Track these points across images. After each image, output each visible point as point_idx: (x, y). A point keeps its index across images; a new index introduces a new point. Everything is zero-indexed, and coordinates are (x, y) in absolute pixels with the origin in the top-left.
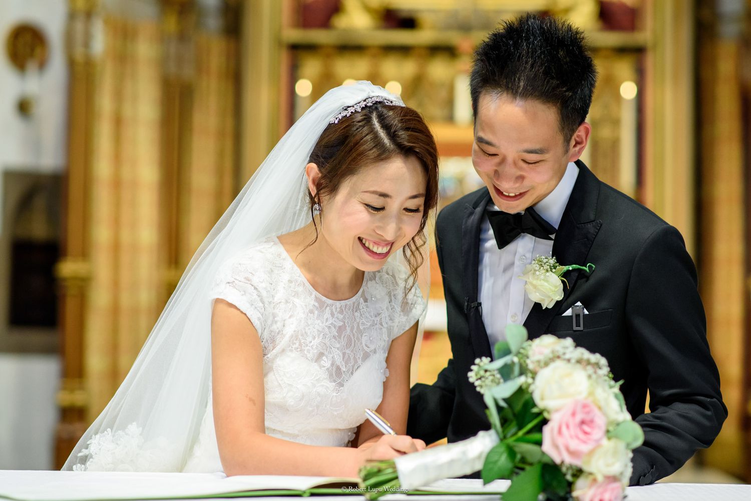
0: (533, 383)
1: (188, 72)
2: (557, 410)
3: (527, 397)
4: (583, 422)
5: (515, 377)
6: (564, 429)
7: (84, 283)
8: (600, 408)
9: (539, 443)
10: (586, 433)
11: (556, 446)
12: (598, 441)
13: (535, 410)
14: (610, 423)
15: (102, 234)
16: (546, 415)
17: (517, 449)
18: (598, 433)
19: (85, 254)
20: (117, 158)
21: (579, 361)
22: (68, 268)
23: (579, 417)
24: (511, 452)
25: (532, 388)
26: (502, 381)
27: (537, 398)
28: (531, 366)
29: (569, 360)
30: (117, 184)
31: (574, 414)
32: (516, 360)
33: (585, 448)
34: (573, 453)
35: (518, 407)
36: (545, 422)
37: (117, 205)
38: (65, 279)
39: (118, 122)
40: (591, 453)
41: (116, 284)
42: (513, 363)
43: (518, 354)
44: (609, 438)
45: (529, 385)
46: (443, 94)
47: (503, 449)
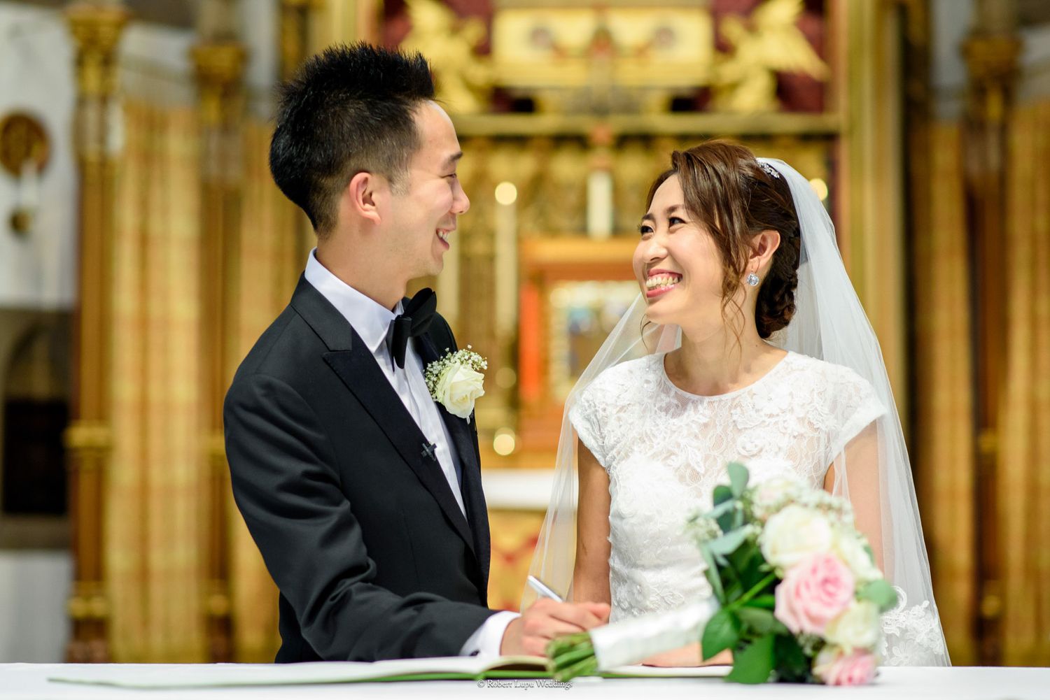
0: (762, 533)
1: (235, 173)
2: (793, 566)
3: (753, 552)
4: (826, 581)
5: (738, 528)
6: (803, 590)
7: (102, 455)
8: (847, 563)
9: (771, 608)
10: (830, 594)
11: (793, 612)
12: (845, 604)
13: (764, 568)
14: (859, 582)
15: (124, 389)
16: (779, 573)
17: (743, 617)
18: (844, 595)
19: (103, 416)
20: (144, 288)
21: (819, 506)
22: (80, 435)
23: (821, 575)
24: (736, 620)
25: (760, 540)
26: (720, 533)
27: (767, 552)
28: (758, 512)
29: (805, 505)
30: (143, 323)
31: (814, 571)
32: (739, 505)
33: (829, 613)
34: (814, 620)
35: (743, 564)
36: (778, 581)
37: (144, 350)
38: (76, 450)
39: (144, 240)
40: (837, 619)
41: (144, 456)
42: (735, 510)
43: (742, 498)
44: (859, 600)
45: (756, 537)
46: (572, 198)
47: (725, 616)
